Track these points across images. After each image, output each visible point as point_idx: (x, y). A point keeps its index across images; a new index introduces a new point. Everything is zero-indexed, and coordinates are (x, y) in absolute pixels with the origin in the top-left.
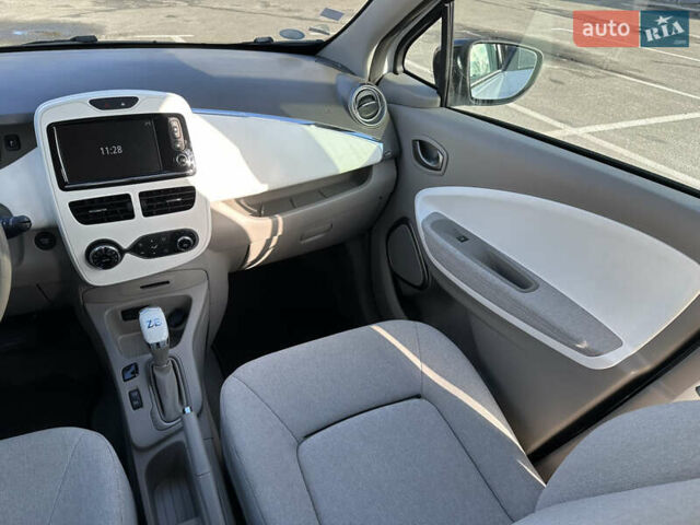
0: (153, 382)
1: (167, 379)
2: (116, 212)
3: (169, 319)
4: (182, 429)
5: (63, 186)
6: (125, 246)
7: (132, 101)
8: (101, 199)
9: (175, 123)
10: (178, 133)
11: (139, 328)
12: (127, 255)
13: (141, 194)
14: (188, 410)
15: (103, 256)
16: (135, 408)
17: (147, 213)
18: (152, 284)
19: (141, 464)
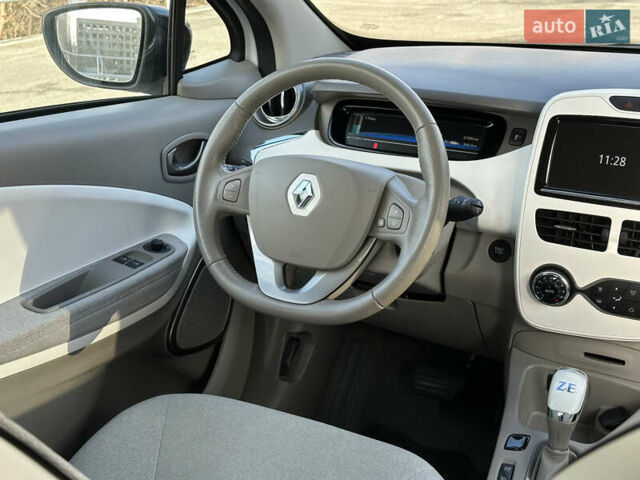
2: (587, 237)
5: (539, 188)
6: (581, 284)
12: (579, 298)
17: (624, 249)
18: (597, 357)
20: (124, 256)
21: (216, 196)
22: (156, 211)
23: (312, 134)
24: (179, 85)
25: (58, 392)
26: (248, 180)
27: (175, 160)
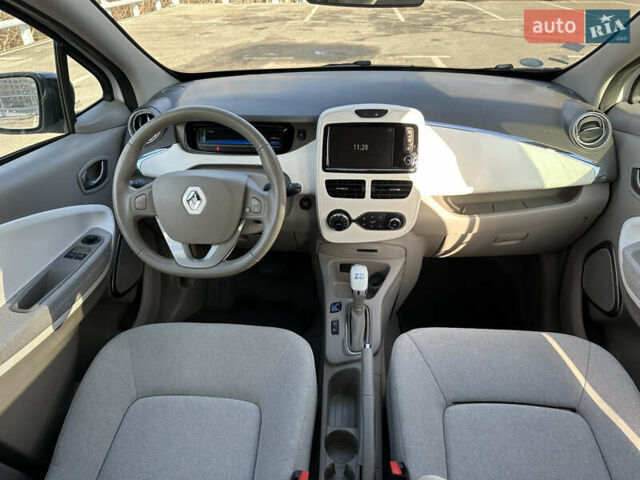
0: (349, 319)
1: (359, 320)
2: (353, 192)
3: (371, 279)
4: (360, 360)
5: (325, 168)
6: (354, 217)
7: (383, 113)
8: (345, 181)
9: (410, 131)
10: (410, 139)
11: (348, 280)
12: (354, 224)
13: (373, 182)
14: (368, 346)
15: (338, 222)
16: (333, 333)
17: (374, 196)
18: (365, 251)
19: (328, 374)
20: (71, 252)
21: (130, 207)
22: (84, 216)
23: (176, 147)
24: (76, 126)
25: (55, 354)
26: (151, 193)
27: (87, 179)
